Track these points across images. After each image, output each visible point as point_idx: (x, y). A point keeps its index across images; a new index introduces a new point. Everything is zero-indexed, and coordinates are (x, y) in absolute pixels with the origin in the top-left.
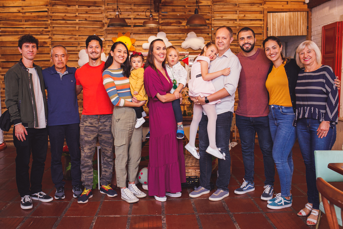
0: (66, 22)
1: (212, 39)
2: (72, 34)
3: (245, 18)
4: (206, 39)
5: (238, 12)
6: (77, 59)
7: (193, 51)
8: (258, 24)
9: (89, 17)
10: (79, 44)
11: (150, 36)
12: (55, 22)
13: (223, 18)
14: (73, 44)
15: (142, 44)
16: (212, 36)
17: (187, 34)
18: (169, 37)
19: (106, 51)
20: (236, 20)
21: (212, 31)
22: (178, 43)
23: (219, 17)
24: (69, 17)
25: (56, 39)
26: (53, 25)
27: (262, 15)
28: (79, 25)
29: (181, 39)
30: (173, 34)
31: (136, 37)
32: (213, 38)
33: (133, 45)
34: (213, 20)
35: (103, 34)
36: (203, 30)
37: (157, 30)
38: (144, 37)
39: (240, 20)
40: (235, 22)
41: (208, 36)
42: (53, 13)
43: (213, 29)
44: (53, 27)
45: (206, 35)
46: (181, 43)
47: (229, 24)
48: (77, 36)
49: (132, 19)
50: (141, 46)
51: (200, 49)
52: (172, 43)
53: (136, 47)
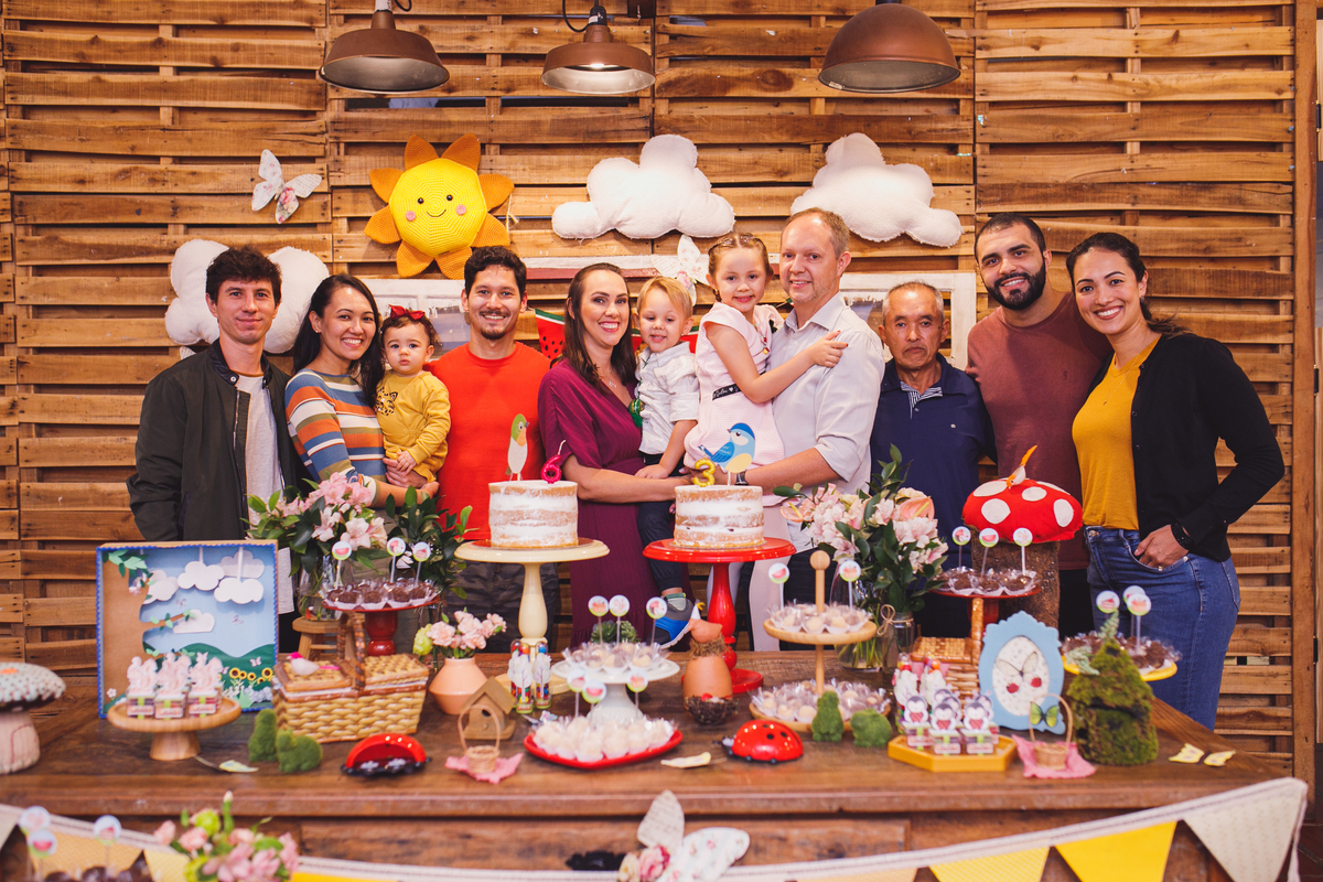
0: (99, 80)
1: (975, 177)
2: (133, 148)
3: (1180, 51)
4: (938, 180)
5: (1133, 16)
6: (163, 300)
7: (861, 250)
8: (1258, 86)
9: (236, 48)
10: (176, 210)
11: (597, 162)
12: (31, 76)
13: (1046, 51)
14: (138, 212)
15: (553, 210)
16: (979, 163)
17: (826, 146)
18: (714, 168)
19: (335, 251)
20: (1120, 63)
21: (978, 131)
23: (1016, 43)
24: (118, 49)
25: (40, 181)
26: (25, 100)
27: (1283, 32)
28: (176, 98)
29: (786, 179)
30: (740, 147)
31: (518, 167)
32: (980, 171)
33: (498, 213)
34: (979, 65)
35: (319, 151)
36: (924, 126)
37: (642, 124)
38: (560, 167)
39: (1148, 63)
40: (1118, 76)
41: (950, 158)
42: (25, 25)
43: (980, 118)
44: (27, 110)
45: (940, 157)
46: (789, 200)
47: (1078, 85)
48: (164, 164)
49: (493, 60)
50: (546, 221)
51: (905, 238)
52: (734, 202)
53: (514, 226)
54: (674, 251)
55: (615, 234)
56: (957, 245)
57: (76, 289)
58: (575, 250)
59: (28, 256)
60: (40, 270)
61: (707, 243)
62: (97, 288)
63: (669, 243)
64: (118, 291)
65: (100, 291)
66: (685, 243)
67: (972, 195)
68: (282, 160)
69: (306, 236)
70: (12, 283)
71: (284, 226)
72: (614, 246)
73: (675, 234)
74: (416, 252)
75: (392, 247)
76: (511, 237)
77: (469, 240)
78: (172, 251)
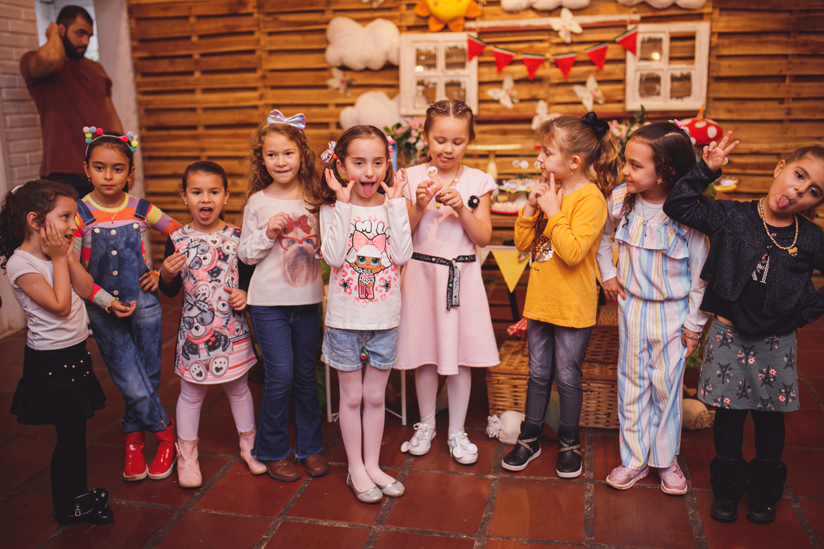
10: (328, 3)
51: (675, 6)
53: (484, 6)
54: (559, 15)
55: (531, 8)
56: (703, 7)
57: (287, 42)
58: (513, 16)
59: (265, 28)
60: (270, 34)
61: (576, 11)
62: (295, 41)
63: (557, 12)
64: (304, 42)
66: (565, 12)
69: (388, 14)
70: (258, 42)
71: (379, 9)
72: (531, 14)
73: (560, 7)
74: (438, 20)
75: (427, 18)
76: (483, 11)
77: (463, 13)
78: (327, 23)
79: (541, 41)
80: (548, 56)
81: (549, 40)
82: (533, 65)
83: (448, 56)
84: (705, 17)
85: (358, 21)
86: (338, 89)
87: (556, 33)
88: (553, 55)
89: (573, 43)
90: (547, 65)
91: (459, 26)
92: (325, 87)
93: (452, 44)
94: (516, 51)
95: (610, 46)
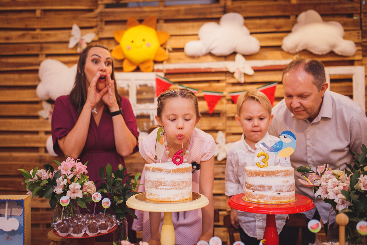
1: (361, 27)
2: (26, 25)
4: (346, 28)
6: (36, 83)
10: (42, 49)
11: (202, 25)
14: (28, 50)
15: (184, 45)
16: (363, 21)
17: (297, 16)
18: (252, 26)
21: (363, 7)
22: (273, 39)
28: (42, 5)
29: (281, 30)
30: (260, 18)
31: (172, 28)
32: (363, 24)
33: (163, 46)
35: (94, 24)
36: (338, 6)
37: (220, 10)
38: (188, 28)
41: (350, 20)
43: (363, 2)
45: (345, 19)
46: (281, 39)
48: (38, 32)
50: (182, 50)
51: (332, 53)
52: (260, 40)
53: (169, 51)
54: (234, 60)
55: (210, 54)
56: (354, 55)
57: (6, 79)
58: (194, 61)
61: (248, 57)
63: (232, 57)
64: (21, 80)
65: (14, 80)
66: (239, 57)
67: (360, 34)
68: (82, 28)
72: (210, 58)
73: (234, 53)
74: (131, 62)
75: (122, 61)
76: (169, 56)
77: (152, 57)
78: (39, 64)
79: (218, 81)
80: (225, 93)
81: (225, 80)
82: (213, 101)
83: (139, 93)
84: (356, 63)
85: (65, 63)
86: (47, 119)
87: (232, 74)
88: (230, 93)
89: (246, 83)
90: (224, 101)
91: (149, 67)
92: (37, 117)
93: (142, 83)
94: (198, 89)
95: (278, 86)
